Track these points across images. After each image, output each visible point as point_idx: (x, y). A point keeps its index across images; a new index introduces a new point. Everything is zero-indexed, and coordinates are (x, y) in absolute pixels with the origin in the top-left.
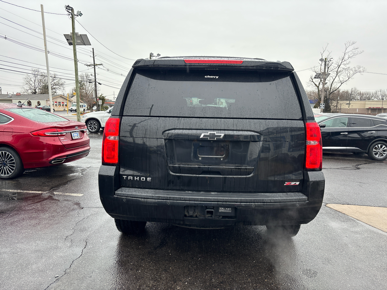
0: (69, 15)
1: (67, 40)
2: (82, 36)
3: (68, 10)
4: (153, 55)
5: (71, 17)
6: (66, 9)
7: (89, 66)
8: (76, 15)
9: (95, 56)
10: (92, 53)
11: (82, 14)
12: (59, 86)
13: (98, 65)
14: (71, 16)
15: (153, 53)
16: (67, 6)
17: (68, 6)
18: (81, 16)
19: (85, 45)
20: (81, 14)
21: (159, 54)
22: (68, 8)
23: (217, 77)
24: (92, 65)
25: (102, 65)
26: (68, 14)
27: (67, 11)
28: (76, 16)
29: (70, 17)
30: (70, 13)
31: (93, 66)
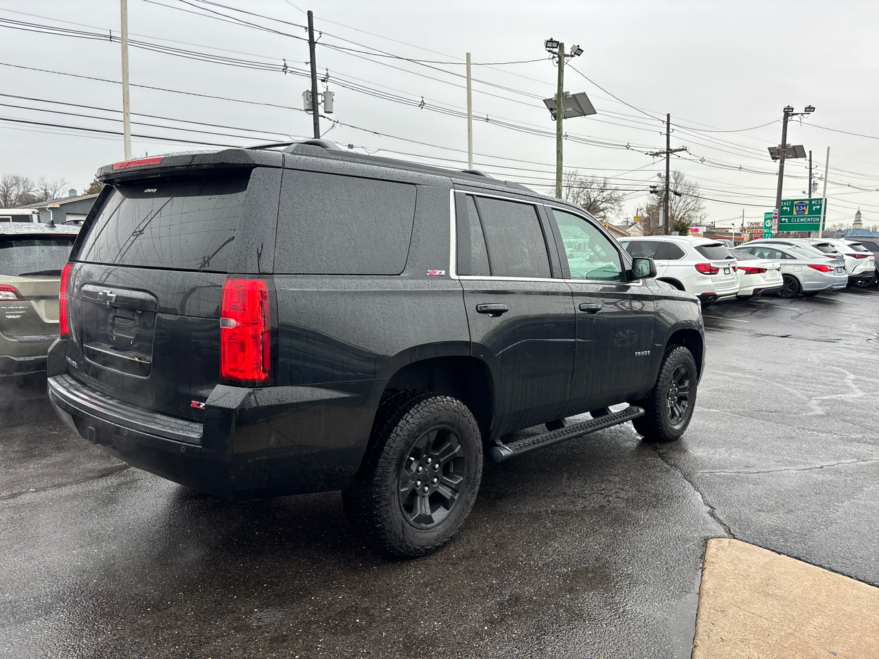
0: (554, 57)
1: (551, 110)
2: (576, 97)
3: (551, 49)
4: (794, 112)
5: (557, 63)
6: (547, 47)
7: (657, 154)
8: (568, 56)
9: (671, 130)
10: (666, 126)
11: (583, 51)
12: (611, 203)
13: (676, 151)
14: (557, 59)
15: (791, 106)
16: (548, 41)
17: (551, 41)
18: (579, 55)
19: (585, 115)
20: (578, 51)
21: (810, 107)
22: (551, 44)
23: (155, 190)
24: (664, 153)
25: (686, 150)
26: (551, 57)
27: (549, 51)
28: (570, 58)
29: (555, 62)
30: (555, 53)
31: (665, 155)
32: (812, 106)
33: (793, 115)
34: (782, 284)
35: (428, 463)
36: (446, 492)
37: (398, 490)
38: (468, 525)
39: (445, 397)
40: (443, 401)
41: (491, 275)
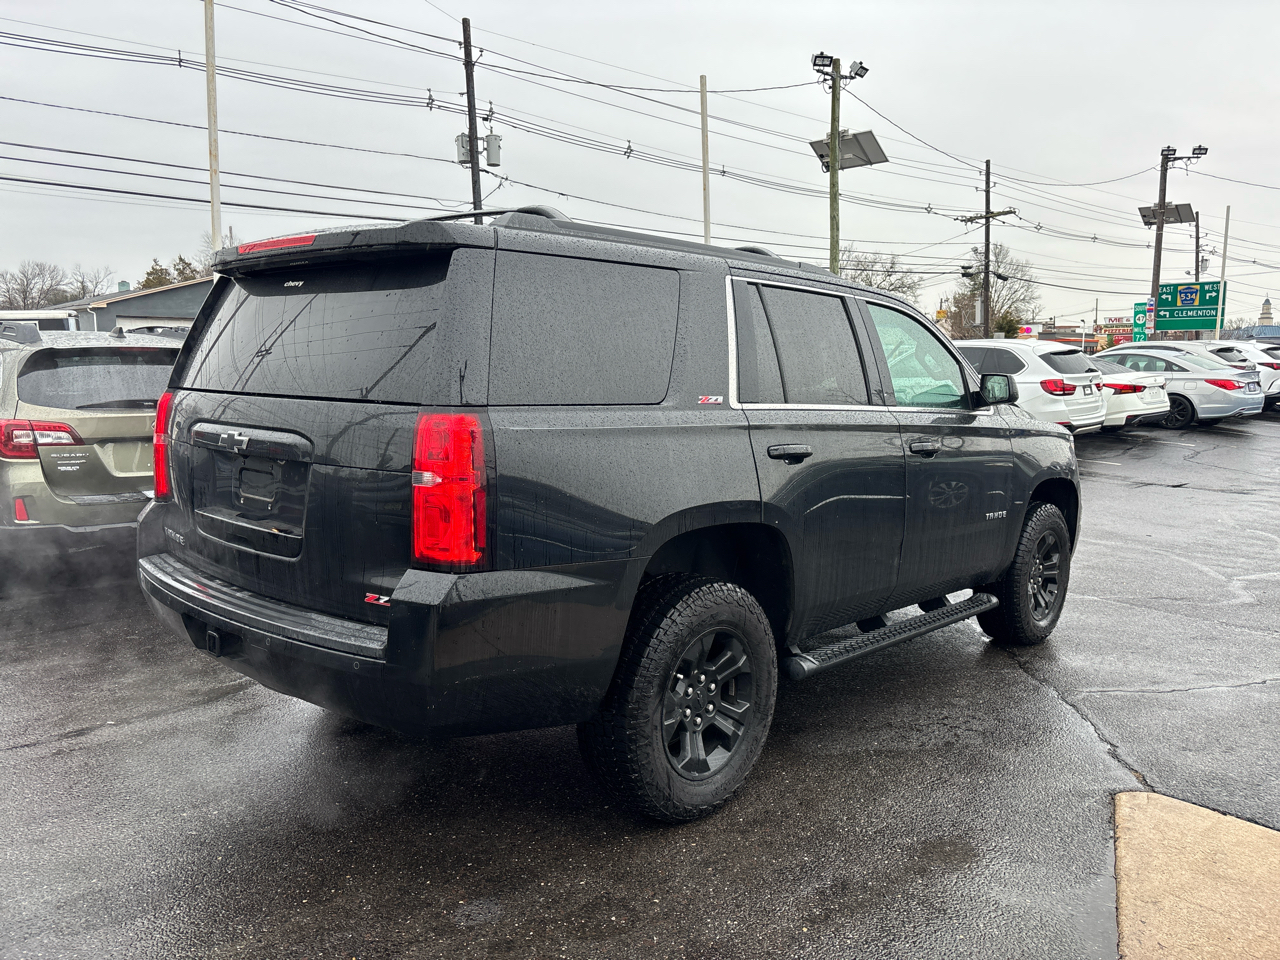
0: (825, 80)
1: (821, 157)
2: (859, 138)
3: (822, 68)
4: (1177, 155)
5: (830, 88)
6: (815, 65)
7: (971, 220)
8: (846, 77)
9: (991, 185)
10: (984, 178)
11: (867, 70)
12: (904, 292)
13: (1000, 214)
14: (830, 82)
15: (1173, 146)
16: (816, 57)
17: (822, 56)
18: (862, 77)
19: (871, 164)
20: (860, 71)
21: (1200, 148)
22: (822, 61)
23: (301, 283)
24: (981, 217)
25: (1014, 213)
26: (822, 79)
27: (818, 71)
28: (848, 80)
29: (827, 87)
30: (827, 74)
31: (983, 221)
32: (1204, 145)
33: (1176, 159)
34: (1168, 409)
35: (700, 682)
36: (727, 726)
37: (662, 723)
38: (757, 774)
39: (725, 585)
40: (723, 591)
41: (786, 402)
